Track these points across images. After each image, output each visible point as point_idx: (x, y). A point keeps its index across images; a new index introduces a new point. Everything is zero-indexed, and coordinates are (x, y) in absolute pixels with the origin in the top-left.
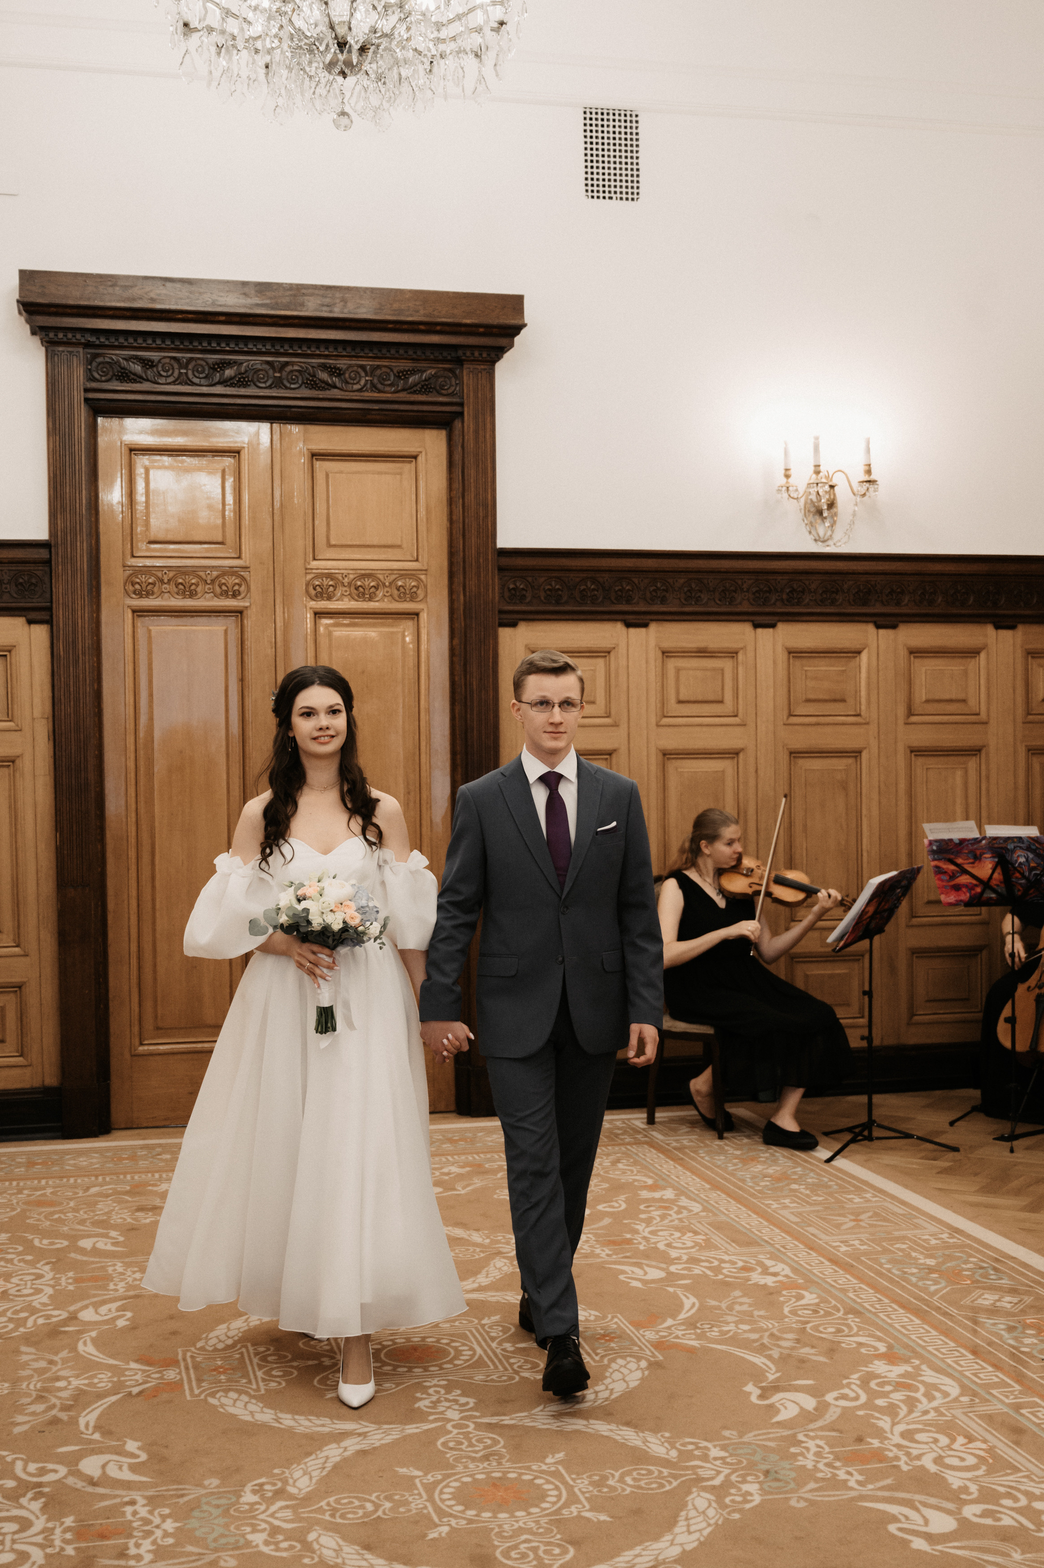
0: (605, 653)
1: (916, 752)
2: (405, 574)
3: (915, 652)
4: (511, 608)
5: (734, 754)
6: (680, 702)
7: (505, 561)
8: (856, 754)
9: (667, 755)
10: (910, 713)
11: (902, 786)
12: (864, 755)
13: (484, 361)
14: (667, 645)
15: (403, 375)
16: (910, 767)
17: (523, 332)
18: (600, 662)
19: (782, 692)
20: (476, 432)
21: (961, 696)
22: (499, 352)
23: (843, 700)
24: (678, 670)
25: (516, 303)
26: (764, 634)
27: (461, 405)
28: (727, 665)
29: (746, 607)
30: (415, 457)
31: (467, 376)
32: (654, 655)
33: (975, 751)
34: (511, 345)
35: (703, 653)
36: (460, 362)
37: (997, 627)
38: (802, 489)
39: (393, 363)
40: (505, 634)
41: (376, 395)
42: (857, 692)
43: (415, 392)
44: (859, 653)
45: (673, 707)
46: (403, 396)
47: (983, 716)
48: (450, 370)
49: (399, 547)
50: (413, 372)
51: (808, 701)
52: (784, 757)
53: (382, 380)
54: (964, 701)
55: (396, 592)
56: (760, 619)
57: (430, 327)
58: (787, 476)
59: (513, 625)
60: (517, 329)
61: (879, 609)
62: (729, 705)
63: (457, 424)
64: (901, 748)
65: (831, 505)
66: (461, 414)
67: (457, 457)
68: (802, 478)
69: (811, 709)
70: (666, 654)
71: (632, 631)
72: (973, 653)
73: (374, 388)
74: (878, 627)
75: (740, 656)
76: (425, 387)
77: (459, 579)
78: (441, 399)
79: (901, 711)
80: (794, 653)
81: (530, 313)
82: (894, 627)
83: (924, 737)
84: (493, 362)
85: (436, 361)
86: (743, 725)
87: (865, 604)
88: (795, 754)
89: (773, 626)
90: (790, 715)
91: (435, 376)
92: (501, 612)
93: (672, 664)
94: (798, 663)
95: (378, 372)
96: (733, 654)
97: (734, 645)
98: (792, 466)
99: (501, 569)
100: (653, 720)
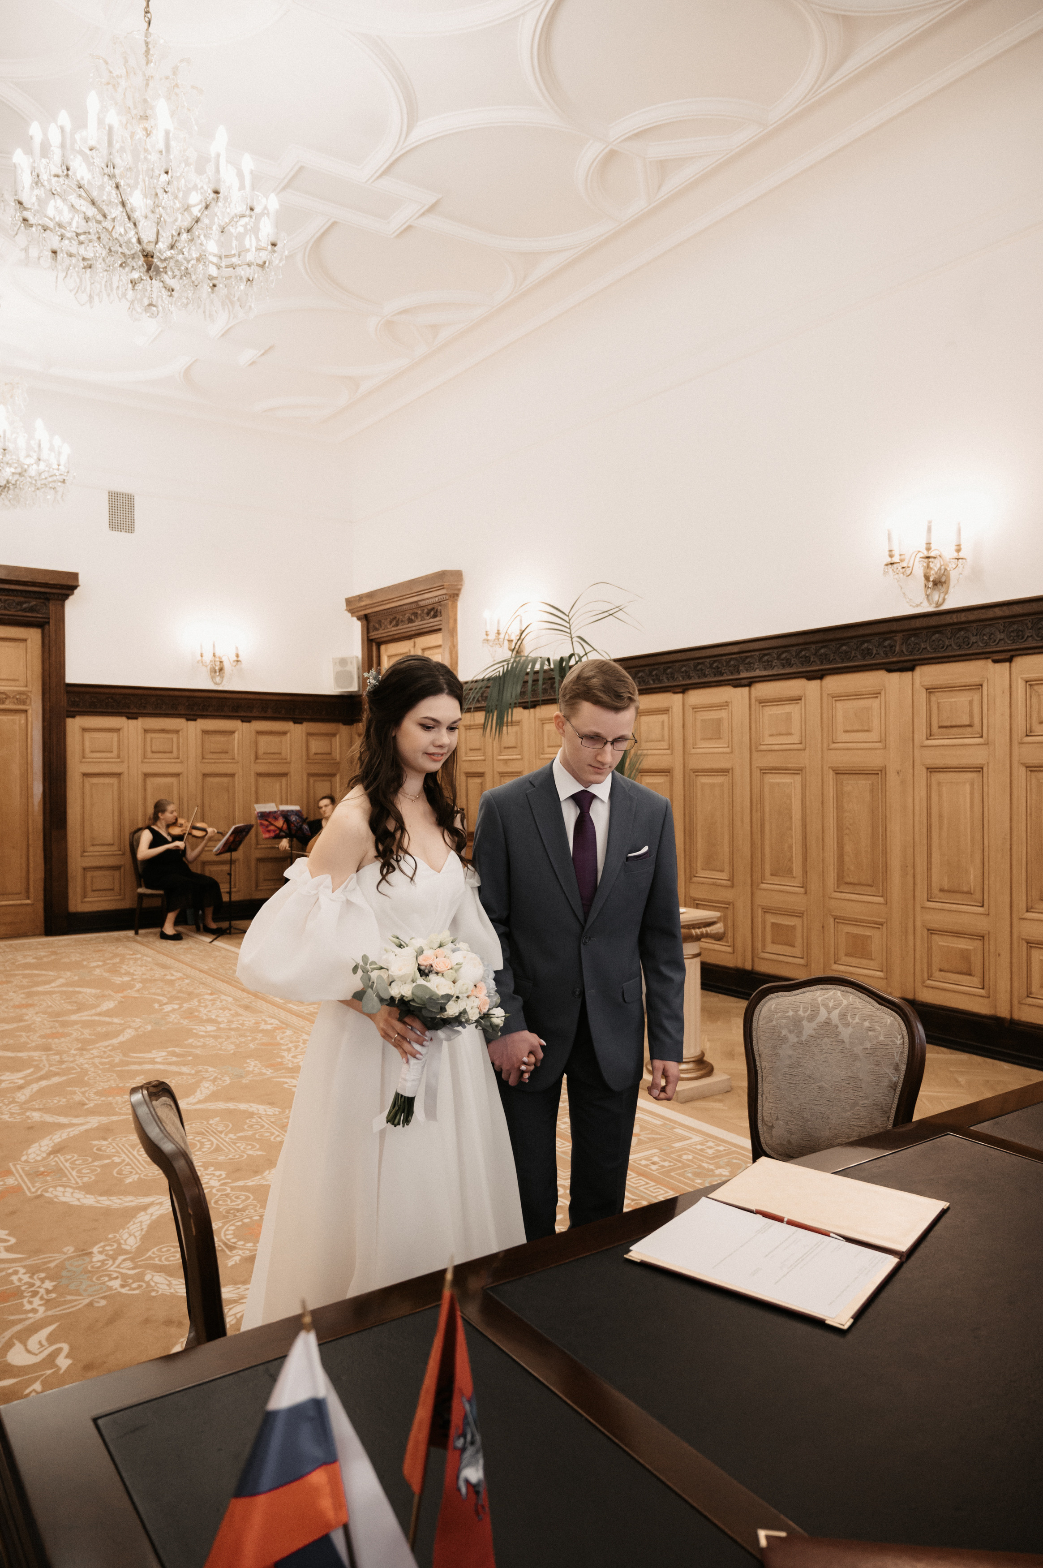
0: (118, 730)
1: (259, 775)
2: (20, 693)
3: (259, 733)
4: (72, 709)
5: (178, 775)
6: (153, 752)
7: (69, 689)
8: (232, 775)
9: (146, 775)
10: (257, 758)
11: (253, 789)
12: (236, 776)
13: (60, 600)
14: (147, 727)
15: (20, 603)
16: (256, 781)
17: (78, 588)
18: (115, 735)
19: (200, 750)
20: (56, 631)
21: (279, 751)
22: (67, 596)
23: (227, 752)
24: (152, 739)
25: (75, 576)
26: (191, 724)
27: (49, 618)
28: (175, 737)
29: (183, 712)
30: (26, 640)
31: (52, 606)
32: (140, 731)
33: (285, 775)
34: (73, 594)
35: (163, 731)
36: (48, 599)
37: (295, 723)
38: (208, 662)
39: (15, 598)
40: (70, 722)
41: (7, 612)
42: (233, 750)
43: (26, 612)
44: (234, 732)
45: (149, 755)
46: (20, 613)
47: (288, 760)
48: (43, 603)
49: (18, 680)
50: (25, 602)
51: (211, 752)
52: (200, 777)
53: (9, 605)
54: (280, 754)
55: (16, 701)
56: (189, 717)
57: (33, 584)
58: (202, 656)
59: (73, 717)
60: (74, 588)
61: (242, 714)
62: (175, 754)
63: (47, 627)
64: (253, 773)
65: (221, 669)
66: (48, 623)
67: (47, 642)
68: (208, 658)
69: (215, 756)
70: (146, 731)
71: (130, 721)
72: (285, 733)
73: (5, 609)
74: (243, 721)
75: (180, 733)
76: (31, 609)
77: (47, 695)
78: (39, 615)
79: (253, 757)
80: (205, 732)
81: (81, 580)
82: (250, 722)
83: (262, 769)
84: (64, 601)
85: (36, 598)
86: (181, 762)
87: (237, 712)
88: (205, 775)
89: (195, 720)
90: (203, 758)
91: (35, 605)
92: (67, 711)
93: (149, 736)
94: (207, 736)
95: (8, 602)
96: (177, 732)
97: (178, 728)
98: (204, 652)
99: (68, 692)
100: (140, 760)
